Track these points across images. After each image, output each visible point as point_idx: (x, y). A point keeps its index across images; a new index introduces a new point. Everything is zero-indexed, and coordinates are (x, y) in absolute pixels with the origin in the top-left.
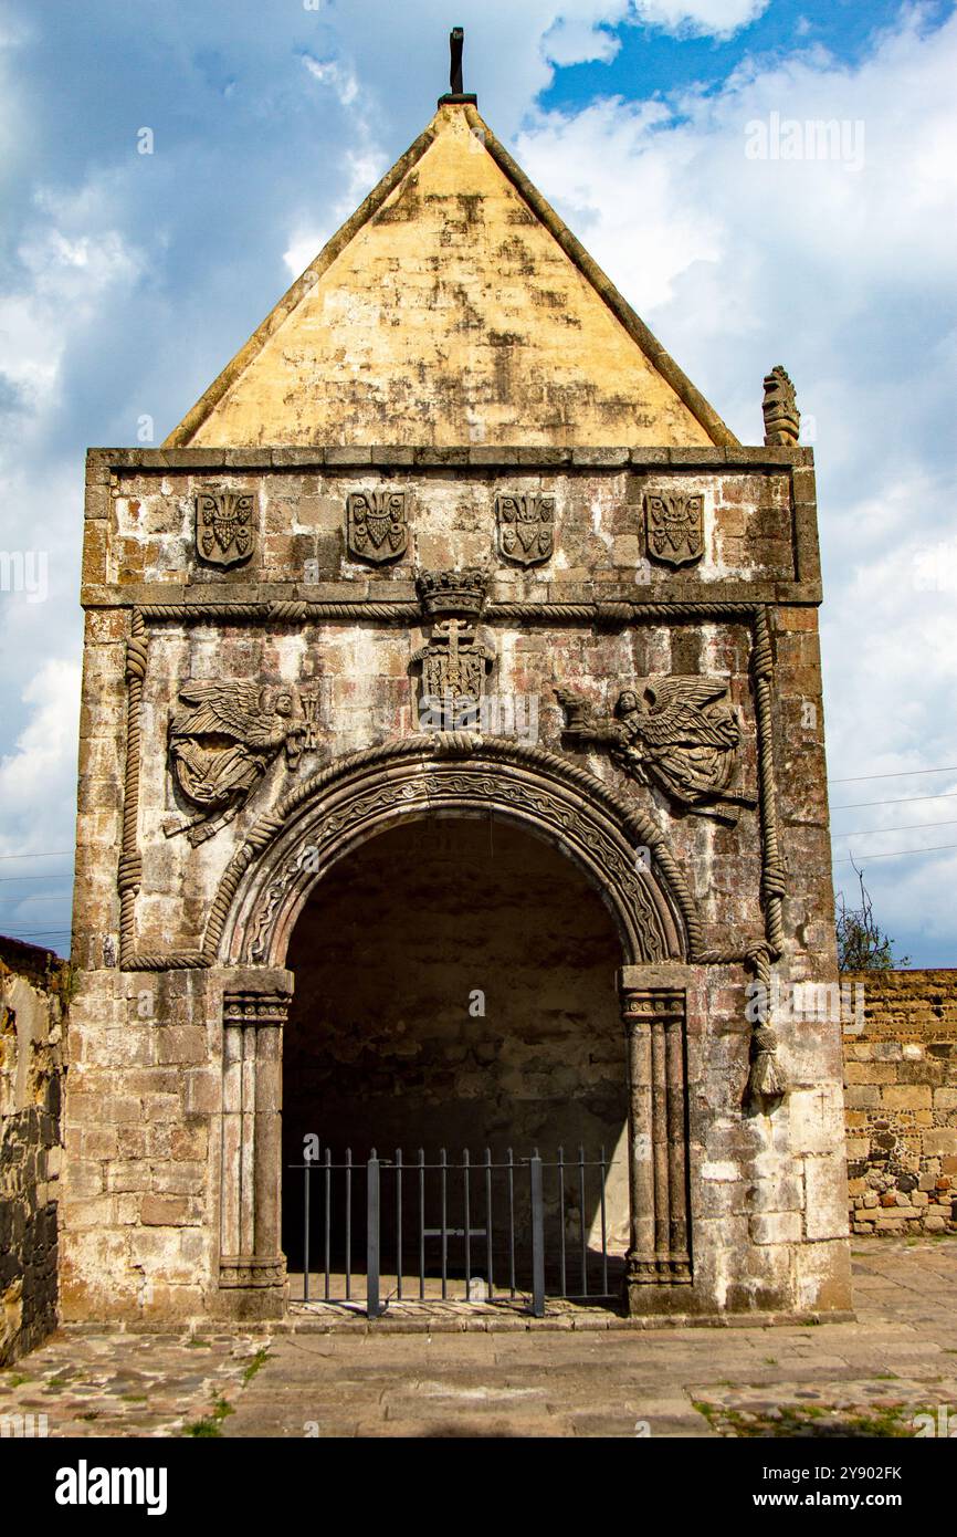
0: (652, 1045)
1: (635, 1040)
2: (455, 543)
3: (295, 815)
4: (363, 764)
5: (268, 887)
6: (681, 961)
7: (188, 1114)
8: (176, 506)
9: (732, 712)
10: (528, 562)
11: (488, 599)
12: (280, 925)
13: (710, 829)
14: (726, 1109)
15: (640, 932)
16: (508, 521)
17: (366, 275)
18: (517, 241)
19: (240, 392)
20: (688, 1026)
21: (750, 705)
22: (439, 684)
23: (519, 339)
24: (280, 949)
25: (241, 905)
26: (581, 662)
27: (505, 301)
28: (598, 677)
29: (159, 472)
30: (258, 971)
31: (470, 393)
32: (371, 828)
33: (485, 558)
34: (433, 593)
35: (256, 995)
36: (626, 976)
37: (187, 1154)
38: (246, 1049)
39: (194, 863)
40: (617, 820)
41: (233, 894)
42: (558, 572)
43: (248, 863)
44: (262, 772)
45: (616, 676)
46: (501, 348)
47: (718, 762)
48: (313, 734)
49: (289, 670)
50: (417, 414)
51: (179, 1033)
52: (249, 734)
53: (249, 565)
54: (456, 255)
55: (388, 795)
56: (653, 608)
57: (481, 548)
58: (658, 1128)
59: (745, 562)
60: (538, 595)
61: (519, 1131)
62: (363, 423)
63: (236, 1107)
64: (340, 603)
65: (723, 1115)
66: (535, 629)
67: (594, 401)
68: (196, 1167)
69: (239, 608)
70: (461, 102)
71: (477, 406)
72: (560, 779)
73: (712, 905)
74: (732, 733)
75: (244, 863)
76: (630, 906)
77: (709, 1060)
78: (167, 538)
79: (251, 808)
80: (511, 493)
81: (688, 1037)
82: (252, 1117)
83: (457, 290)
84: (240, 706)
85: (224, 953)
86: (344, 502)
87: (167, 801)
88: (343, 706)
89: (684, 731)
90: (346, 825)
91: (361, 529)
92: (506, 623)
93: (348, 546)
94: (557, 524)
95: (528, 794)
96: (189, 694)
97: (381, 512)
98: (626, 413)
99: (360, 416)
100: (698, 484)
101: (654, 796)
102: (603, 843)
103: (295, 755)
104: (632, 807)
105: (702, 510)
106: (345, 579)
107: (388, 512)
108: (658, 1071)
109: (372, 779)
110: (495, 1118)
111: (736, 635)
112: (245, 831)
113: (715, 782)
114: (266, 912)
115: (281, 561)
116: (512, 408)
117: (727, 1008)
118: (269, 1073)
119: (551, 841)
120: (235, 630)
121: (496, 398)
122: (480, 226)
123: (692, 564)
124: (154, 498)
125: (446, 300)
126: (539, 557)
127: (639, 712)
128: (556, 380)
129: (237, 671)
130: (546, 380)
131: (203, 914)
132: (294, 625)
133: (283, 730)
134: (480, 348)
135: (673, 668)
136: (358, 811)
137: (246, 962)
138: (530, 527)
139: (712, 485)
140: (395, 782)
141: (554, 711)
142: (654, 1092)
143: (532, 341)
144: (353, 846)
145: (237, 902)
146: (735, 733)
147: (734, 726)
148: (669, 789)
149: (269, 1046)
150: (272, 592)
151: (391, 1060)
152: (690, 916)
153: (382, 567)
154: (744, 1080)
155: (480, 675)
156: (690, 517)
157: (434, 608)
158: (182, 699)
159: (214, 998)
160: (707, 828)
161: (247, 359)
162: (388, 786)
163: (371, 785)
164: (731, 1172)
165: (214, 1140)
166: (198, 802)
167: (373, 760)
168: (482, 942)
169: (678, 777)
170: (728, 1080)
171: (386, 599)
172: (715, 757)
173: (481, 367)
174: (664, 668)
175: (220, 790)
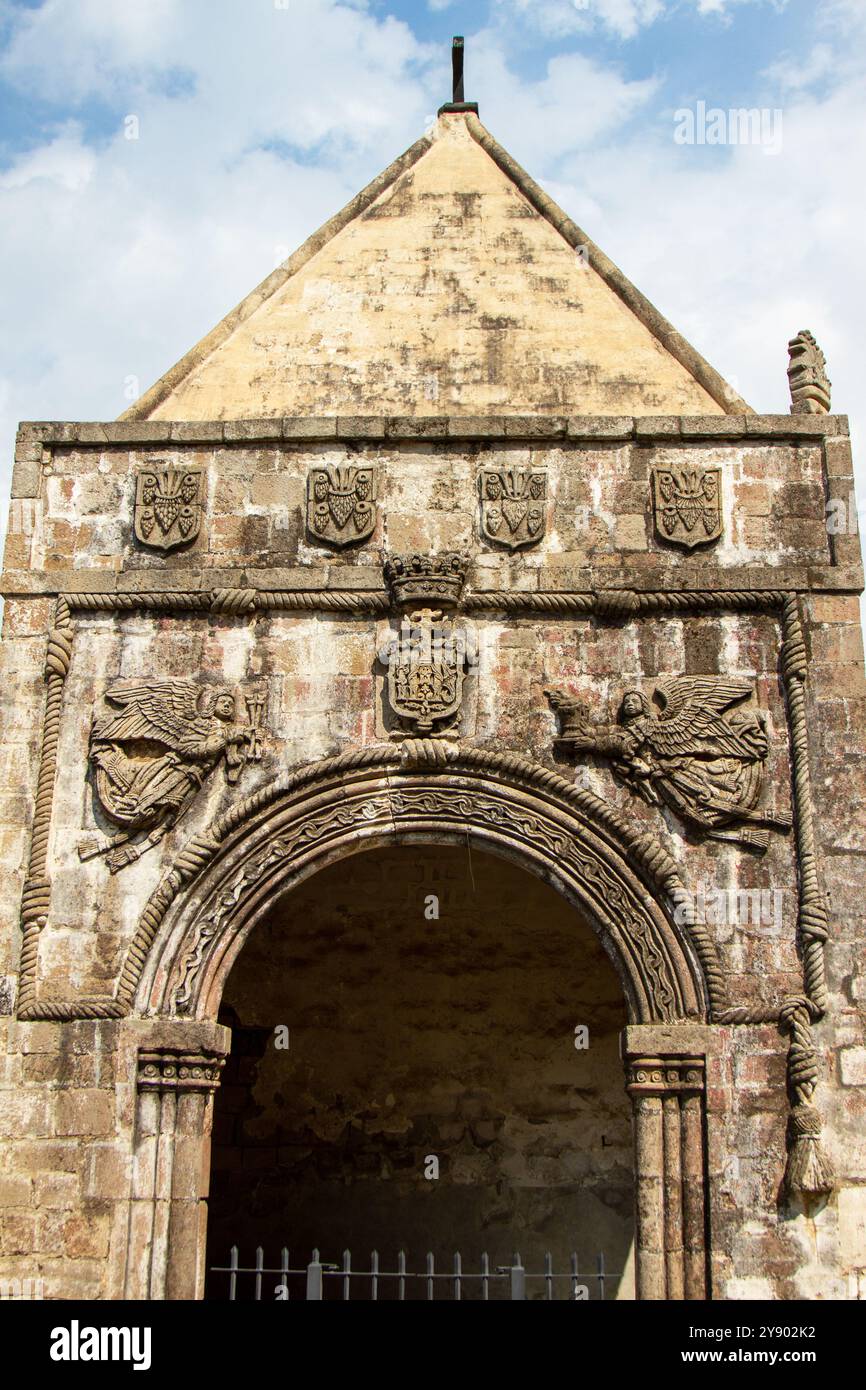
0: (664, 1125)
1: (642, 1119)
2: (431, 524)
3: (233, 836)
4: (316, 777)
5: (198, 922)
6: (699, 1020)
7: (87, 1200)
8: (114, 484)
9: (759, 717)
10: (515, 544)
11: (468, 587)
12: (211, 969)
13: (734, 857)
14: (757, 1208)
15: (648, 983)
16: (492, 498)
17: (351, 265)
18: (515, 233)
19: (201, 375)
20: (709, 1102)
21: (780, 710)
22: (408, 684)
23: (514, 322)
24: (212, 997)
25: (166, 943)
26: (578, 659)
27: (500, 287)
28: (597, 677)
29: (96, 447)
30: (180, 1024)
31: (457, 374)
32: (324, 854)
33: (466, 541)
34: (402, 578)
35: (177, 1053)
36: (631, 1038)
37: (83, 1249)
38: (163, 1121)
39: (113, 893)
40: (620, 846)
41: (155, 930)
42: (549, 556)
43: (175, 893)
44: (196, 785)
45: (619, 676)
46: (493, 331)
47: (743, 778)
48: (258, 741)
49: (233, 668)
50: (396, 395)
51: (82, 1097)
52: (181, 740)
53: (194, 549)
54: (449, 246)
55: (345, 815)
56: (662, 597)
57: (461, 530)
58: (671, 1232)
59: (771, 544)
60: (527, 582)
61: (522, 1223)
62: (336, 405)
63: (148, 1192)
64: (295, 591)
65: (754, 1217)
66: (523, 621)
67: (596, 381)
68: (94, 1267)
69: (178, 596)
70: (462, 110)
71: (464, 387)
72: (552, 797)
73: (737, 951)
74: (759, 742)
75: (170, 892)
76: (636, 952)
77: (736, 1146)
78: (102, 519)
79: (181, 828)
80: (497, 469)
81: (709, 1116)
82: (166, 1205)
83: (448, 277)
84: (174, 708)
85: (142, 1001)
86: (304, 479)
87: (85, 818)
88: (295, 709)
89: (701, 739)
90: (294, 849)
91: (322, 508)
92: (489, 615)
93: (307, 527)
94: (550, 503)
95: (512, 814)
96: (117, 694)
97: (345, 488)
98: (632, 392)
99: (333, 397)
100: (715, 457)
101: (665, 818)
102: (603, 874)
103: (236, 765)
104: (639, 831)
105: (719, 485)
106: (302, 564)
107: (354, 489)
108: (671, 1159)
109: (326, 795)
110: (494, 1208)
111: (762, 629)
112: (174, 855)
113: (740, 801)
114: (194, 952)
115: (229, 544)
116: (504, 389)
117: (757, 1079)
118: (189, 1151)
119: (541, 872)
120: (174, 622)
121: (486, 379)
122: (476, 220)
123: (708, 546)
124: (90, 476)
125: (435, 286)
126: (528, 539)
127: (646, 717)
128: (554, 361)
129: (173, 668)
130: (543, 361)
131: (119, 954)
132: (241, 616)
133: (223, 736)
134: (470, 331)
135: (687, 667)
136: (308, 832)
137: (168, 1012)
138: (518, 505)
139: (730, 459)
140: (354, 800)
141: (545, 716)
142: (665, 1186)
143: (528, 324)
144: (304, 875)
145: (160, 940)
146: (763, 742)
147: (762, 734)
148: (684, 809)
149: (191, 1116)
150: (217, 578)
151: (379, 1138)
152: (710, 964)
153: (347, 550)
154: (780, 1173)
155: (456, 674)
156: (705, 493)
157: (404, 595)
158: (109, 700)
159: (126, 1057)
160: (730, 857)
161: (212, 343)
162: (345, 804)
163: (325, 803)
164: (765, 1291)
165: (117, 1234)
166: (119, 819)
167: (328, 773)
168: (482, 1007)
169: (694, 794)
170: (759, 1171)
171: (348, 586)
172: (738, 771)
173: (471, 349)
174: (676, 666)
175: (144, 805)
